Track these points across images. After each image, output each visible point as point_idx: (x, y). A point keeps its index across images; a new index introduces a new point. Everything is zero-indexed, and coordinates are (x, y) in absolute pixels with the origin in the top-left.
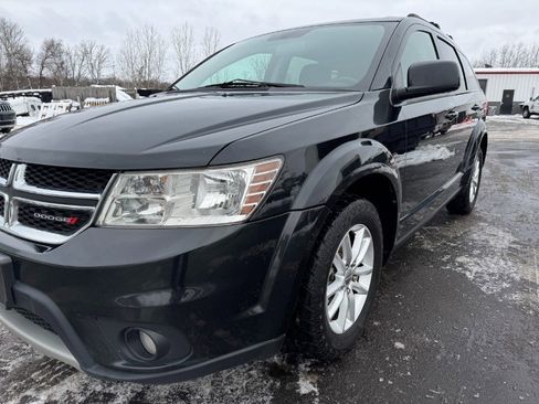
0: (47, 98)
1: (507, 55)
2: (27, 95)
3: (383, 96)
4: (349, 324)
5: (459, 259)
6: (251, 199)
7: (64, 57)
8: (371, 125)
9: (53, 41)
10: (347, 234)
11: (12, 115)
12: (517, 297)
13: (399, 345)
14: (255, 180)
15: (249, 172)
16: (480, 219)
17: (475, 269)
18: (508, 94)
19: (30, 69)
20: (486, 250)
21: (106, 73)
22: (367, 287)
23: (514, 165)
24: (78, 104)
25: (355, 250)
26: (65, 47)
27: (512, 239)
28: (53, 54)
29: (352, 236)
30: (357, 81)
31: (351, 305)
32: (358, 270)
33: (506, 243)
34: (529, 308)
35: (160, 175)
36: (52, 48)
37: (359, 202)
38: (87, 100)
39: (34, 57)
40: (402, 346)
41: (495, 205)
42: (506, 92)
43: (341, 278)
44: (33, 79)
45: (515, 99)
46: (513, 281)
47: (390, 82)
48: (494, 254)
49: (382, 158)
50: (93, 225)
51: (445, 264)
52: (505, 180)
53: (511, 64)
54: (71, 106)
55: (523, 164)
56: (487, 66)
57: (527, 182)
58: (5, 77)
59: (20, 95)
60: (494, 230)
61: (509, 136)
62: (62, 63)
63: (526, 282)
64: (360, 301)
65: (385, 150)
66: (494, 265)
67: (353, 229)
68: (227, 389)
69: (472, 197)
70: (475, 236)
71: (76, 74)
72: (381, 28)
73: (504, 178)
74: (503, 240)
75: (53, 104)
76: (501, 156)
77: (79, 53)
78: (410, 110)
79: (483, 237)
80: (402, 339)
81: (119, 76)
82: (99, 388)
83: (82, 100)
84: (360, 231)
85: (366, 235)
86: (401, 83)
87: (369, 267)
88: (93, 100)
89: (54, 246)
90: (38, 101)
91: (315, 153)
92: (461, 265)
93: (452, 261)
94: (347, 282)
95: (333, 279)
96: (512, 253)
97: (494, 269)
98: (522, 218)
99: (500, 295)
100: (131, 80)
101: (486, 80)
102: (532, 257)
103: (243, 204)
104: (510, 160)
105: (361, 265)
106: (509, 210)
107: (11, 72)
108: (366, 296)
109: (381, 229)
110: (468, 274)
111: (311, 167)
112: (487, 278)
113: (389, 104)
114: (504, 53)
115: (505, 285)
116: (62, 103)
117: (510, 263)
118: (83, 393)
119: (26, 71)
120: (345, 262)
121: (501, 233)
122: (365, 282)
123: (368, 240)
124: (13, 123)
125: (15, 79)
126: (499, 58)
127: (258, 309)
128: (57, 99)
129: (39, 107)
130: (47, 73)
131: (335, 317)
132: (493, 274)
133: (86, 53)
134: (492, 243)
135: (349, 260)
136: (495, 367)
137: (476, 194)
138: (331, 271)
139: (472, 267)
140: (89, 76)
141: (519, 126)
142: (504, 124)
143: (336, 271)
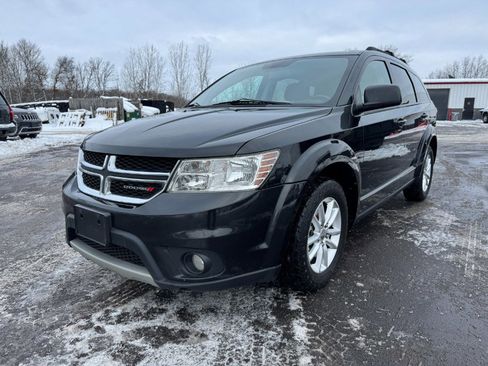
0: (63, 108)
1: (469, 67)
2: (46, 105)
3: (347, 110)
4: (324, 268)
5: (410, 233)
6: (260, 176)
7: (75, 72)
8: (339, 129)
9: (65, 59)
10: (321, 203)
11: (39, 123)
12: (451, 257)
13: (359, 284)
14: (263, 163)
15: (259, 159)
16: (432, 204)
17: (423, 239)
18: (469, 102)
19: (44, 83)
20: (432, 226)
21: (110, 85)
22: (336, 243)
23: (467, 163)
24: (90, 113)
25: (327, 216)
26: (75, 64)
27: (455, 218)
28: (66, 70)
29: (325, 205)
30: (329, 98)
31: (325, 256)
32: (330, 231)
33: (450, 222)
34: (458, 263)
35: (204, 161)
36: (65, 64)
37: (330, 181)
38: (99, 109)
39: (49, 72)
40: (362, 285)
41: (445, 195)
42: (467, 100)
43: (317, 234)
44: (48, 91)
45: (476, 106)
46: (450, 246)
47: (351, 99)
48: (438, 229)
49: (346, 153)
50: (165, 191)
51: (399, 235)
52: (458, 175)
53: (473, 74)
54: (85, 115)
55: (476, 162)
56: (451, 77)
57: (476, 177)
58: (24, 89)
59: (40, 105)
60: (441, 213)
61: (468, 139)
62: (73, 77)
63: (460, 248)
64: (332, 254)
65: (349, 148)
66: (436, 236)
67: (326, 200)
68: (241, 307)
69: (425, 188)
70: (425, 217)
71: (85, 87)
72: (346, 60)
73: (457, 174)
74: (448, 219)
75: (69, 113)
76: (457, 156)
77: (88, 68)
78: (367, 119)
79: (432, 218)
80: (362, 281)
81: (122, 88)
82: (155, 306)
83: (94, 109)
84: (331, 203)
85: (335, 206)
86: (360, 100)
87: (338, 229)
88: (104, 109)
89: (138, 205)
90: (56, 111)
91: (298, 150)
92: (411, 236)
93: (405, 233)
94: (322, 238)
95: (312, 234)
96: (453, 229)
97: (436, 238)
98: (467, 204)
99: (438, 255)
100: (133, 91)
101: (449, 90)
102: (468, 231)
103: (255, 179)
104: (465, 159)
105: (331, 227)
106: (456, 197)
107: (28, 85)
108: (335, 250)
109: (346, 203)
110: (416, 242)
111: (295, 160)
112: (430, 244)
113: (351, 115)
114: (466, 65)
115: (443, 249)
116: (77, 112)
117: (449, 235)
118: (145, 308)
119: (42, 85)
120: (320, 223)
121: (446, 215)
122: (335, 240)
123: (337, 210)
124: (40, 129)
125: (33, 91)
126: (461, 70)
127: (264, 246)
128: (73, 109)
129: (58, 116)
130: (60, 86)
131: (314, 260)
132: (435, 242)
133: (94, 69)
134: (438, 222)
135: (323, 223)
136: (427, 298)
137: (429, 186)
138: (311, 228)
139: (419, 237)
140: (96, 89)
141: (479, 131)
142: (465, 128)
143: (314, 229)
